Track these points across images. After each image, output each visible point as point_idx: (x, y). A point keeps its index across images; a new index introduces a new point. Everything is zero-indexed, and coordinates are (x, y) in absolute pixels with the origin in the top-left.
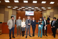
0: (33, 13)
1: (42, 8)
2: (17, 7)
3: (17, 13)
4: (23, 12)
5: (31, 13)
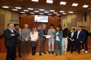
1: (61, 12)
2: (20, 8)
3: (20, 18)
4: (30, 16)
5: (44, 19)
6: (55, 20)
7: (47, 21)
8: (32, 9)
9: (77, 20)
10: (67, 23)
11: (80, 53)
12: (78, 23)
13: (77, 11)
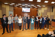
0: (29, 10)
1: (38, 6)
2: (14, 4)
3: (14, 9)
10: (41, 13)
12: (48, 13)
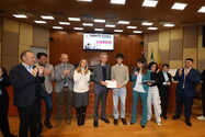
2: (52, 18)
6: (131, 44)
7: (111, 47)
8: (78, 19)
9: (182, 44)
10: (159, 52)
11: (190, 125)
12: (185, 50)
13: (184, 23)
